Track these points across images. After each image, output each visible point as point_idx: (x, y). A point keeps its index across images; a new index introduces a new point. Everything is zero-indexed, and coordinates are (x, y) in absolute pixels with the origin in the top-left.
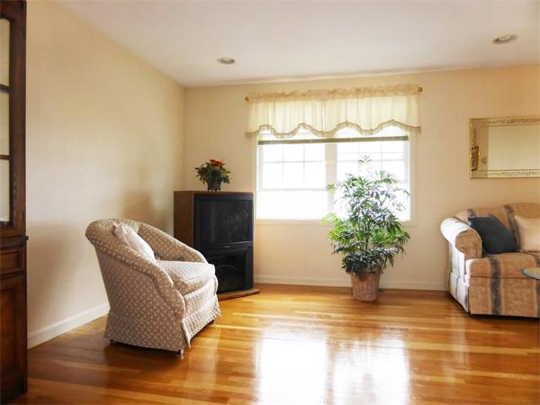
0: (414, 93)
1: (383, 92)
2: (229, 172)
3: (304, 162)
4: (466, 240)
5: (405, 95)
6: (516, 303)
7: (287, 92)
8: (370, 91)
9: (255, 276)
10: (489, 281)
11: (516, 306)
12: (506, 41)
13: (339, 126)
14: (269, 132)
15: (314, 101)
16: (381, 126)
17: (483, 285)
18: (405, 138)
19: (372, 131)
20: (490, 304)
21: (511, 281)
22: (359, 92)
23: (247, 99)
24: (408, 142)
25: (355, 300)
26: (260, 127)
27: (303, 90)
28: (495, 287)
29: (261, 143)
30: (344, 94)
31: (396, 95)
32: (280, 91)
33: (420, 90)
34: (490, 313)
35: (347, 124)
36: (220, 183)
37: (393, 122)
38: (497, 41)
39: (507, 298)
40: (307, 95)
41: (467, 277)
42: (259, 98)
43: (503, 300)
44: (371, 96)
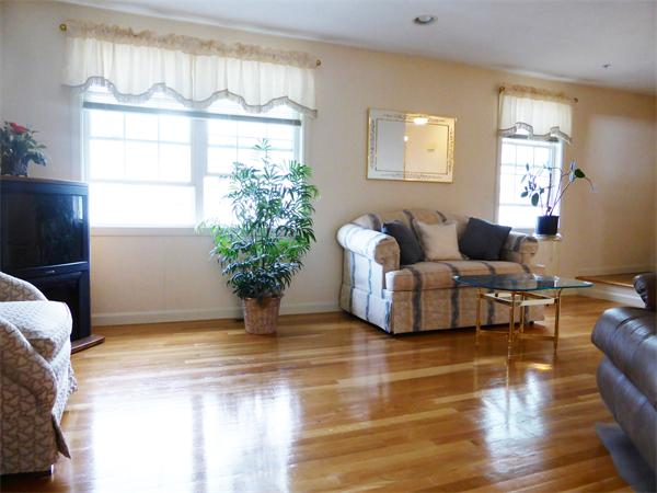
0: (311, 67)
1: (274, 57)
2: (43, 147)
3: (159, 142)
4: (386, 249)
5: (301, 66)
6: (435, 315)
7: (136, 31)
8: (257, 53)
9: (93, 316)
10: (411, 294)
11: (435, 319)
12: (424, 23)
13: (216, 95)
14: (105, 89)
15: (179, 52)
16: (270, 104)
17: (405, 300)
18: (297, 123)
19: (259, 108)
20: (412, 320)
21: (430, 293)
22: (244, 51)
23: (63, 28)
24: (301, 129)
25: (251, 334)
26: (89, 80)
27: (162, 32)
28: (416, 301)
29: (88, 105)
30: (223, 51)
31: (290, 64)
32: (123, 26)
33: (319, 64)
34: (411, 330)
35: (227, 93)
36: (26, 164)
37: (285, 100)
38: (417, 20)
39: (426, 312)
40: (168, 42)
41: (388, 293)
42: (86, 30)
43: (423, 314)
44: (259, 60)
